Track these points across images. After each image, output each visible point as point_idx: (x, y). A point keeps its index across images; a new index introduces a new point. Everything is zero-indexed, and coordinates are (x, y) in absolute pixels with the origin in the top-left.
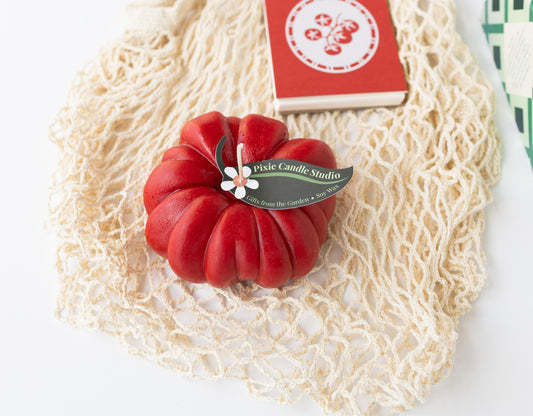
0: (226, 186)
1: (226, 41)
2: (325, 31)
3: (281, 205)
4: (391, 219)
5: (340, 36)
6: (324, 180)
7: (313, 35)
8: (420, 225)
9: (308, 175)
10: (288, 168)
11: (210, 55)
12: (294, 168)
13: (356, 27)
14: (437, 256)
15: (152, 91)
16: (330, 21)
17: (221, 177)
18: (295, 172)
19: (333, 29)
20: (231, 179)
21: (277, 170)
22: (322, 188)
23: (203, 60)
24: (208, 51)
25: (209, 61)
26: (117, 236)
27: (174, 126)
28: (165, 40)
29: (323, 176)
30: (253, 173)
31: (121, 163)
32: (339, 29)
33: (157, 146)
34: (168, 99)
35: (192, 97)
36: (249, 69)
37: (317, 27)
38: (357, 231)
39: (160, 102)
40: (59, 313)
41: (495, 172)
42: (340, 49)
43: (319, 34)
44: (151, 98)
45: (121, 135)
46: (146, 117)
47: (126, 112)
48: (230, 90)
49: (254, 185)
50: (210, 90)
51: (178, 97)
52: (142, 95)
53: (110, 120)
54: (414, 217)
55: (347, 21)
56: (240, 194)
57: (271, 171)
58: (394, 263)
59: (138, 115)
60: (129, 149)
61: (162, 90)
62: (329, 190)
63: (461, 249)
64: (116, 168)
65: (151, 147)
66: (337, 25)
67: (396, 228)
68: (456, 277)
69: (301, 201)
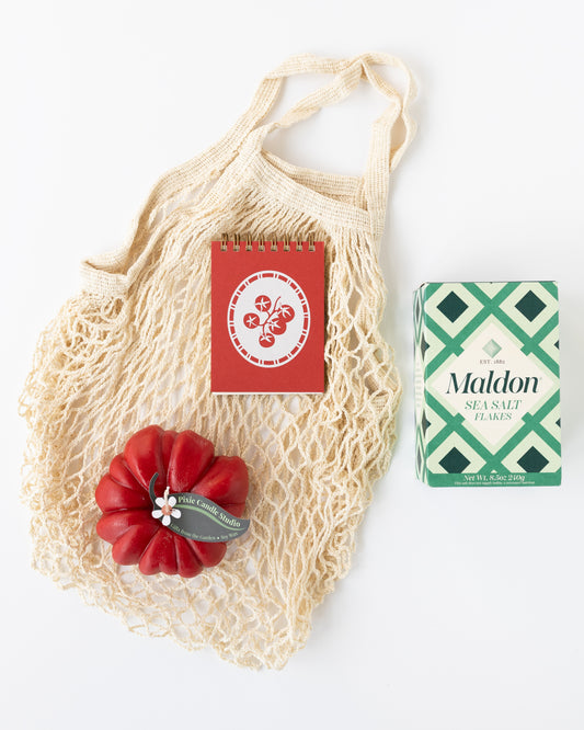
0: (156, 514)
1: (173, 316)
2: (263, 316)
3: (196, 537)
4: (291, 510)
5: (275, 324)
6: (228, 525)
7: (251, 321)
8: (310, 521)
9: (217, 517)
10: (204, 505)
11: (159, 325)
12: (207, 507)
13: (291, 315)
14: (318, 548)
15: (106, 368)
16: (269, 305)
17: (152, 506)
18: (208, 511)
19: (270, 316)
20: (160, 508)
21: (195, 505)
22: (226, 532)
23: (153, 330)
24: (158, 321)
25: (158, 332)
26: (76, 516)
27: (125, 400)
28: (119, 304)
29: (227, 521)
30: (178, 503)
31: (79, 438)
32: (275, 316)
33: (109, 421)
34: (121, 371)
35: (140, 371)
36: (194, 338)
37: (256, 311)
38: (262, 521)
39: (113, 378)
40: (35, 565)
41: (384, 468)
42: (273, 340)
43: (257, 321)
44: (105, 374)
45: (80, 410)
46: (101, 393)
47: (83, 392)
48: (175, 364)
49: (177, 514)
50: (158, 362)
51: (130, 369)
52: (97, 371)
53: (70, 400)
54: (308, 511)
55: (283, 306)
56: (166, 522)
57: (191, 504)
58: (286, 551)
59: (94, 391)
60: (86, 421)
61: (115, 365)
62: (230, 535)
63: (339, 541)
64: (75, 443)
65: (105, 421)
66: (274, 311)
67: (293, 516)
68: (329, 564)
69: (210, 538)
